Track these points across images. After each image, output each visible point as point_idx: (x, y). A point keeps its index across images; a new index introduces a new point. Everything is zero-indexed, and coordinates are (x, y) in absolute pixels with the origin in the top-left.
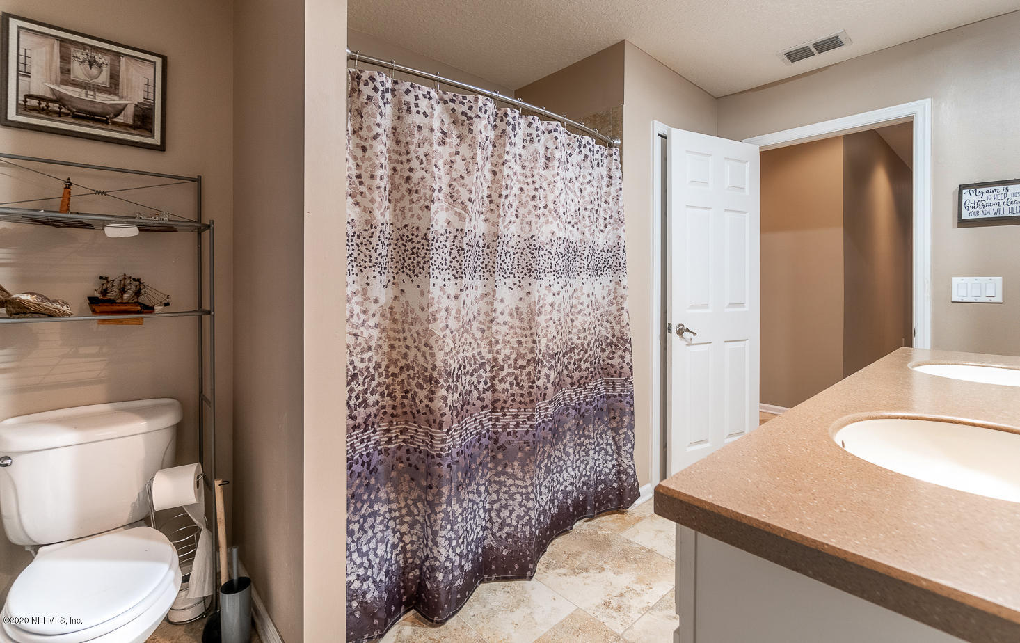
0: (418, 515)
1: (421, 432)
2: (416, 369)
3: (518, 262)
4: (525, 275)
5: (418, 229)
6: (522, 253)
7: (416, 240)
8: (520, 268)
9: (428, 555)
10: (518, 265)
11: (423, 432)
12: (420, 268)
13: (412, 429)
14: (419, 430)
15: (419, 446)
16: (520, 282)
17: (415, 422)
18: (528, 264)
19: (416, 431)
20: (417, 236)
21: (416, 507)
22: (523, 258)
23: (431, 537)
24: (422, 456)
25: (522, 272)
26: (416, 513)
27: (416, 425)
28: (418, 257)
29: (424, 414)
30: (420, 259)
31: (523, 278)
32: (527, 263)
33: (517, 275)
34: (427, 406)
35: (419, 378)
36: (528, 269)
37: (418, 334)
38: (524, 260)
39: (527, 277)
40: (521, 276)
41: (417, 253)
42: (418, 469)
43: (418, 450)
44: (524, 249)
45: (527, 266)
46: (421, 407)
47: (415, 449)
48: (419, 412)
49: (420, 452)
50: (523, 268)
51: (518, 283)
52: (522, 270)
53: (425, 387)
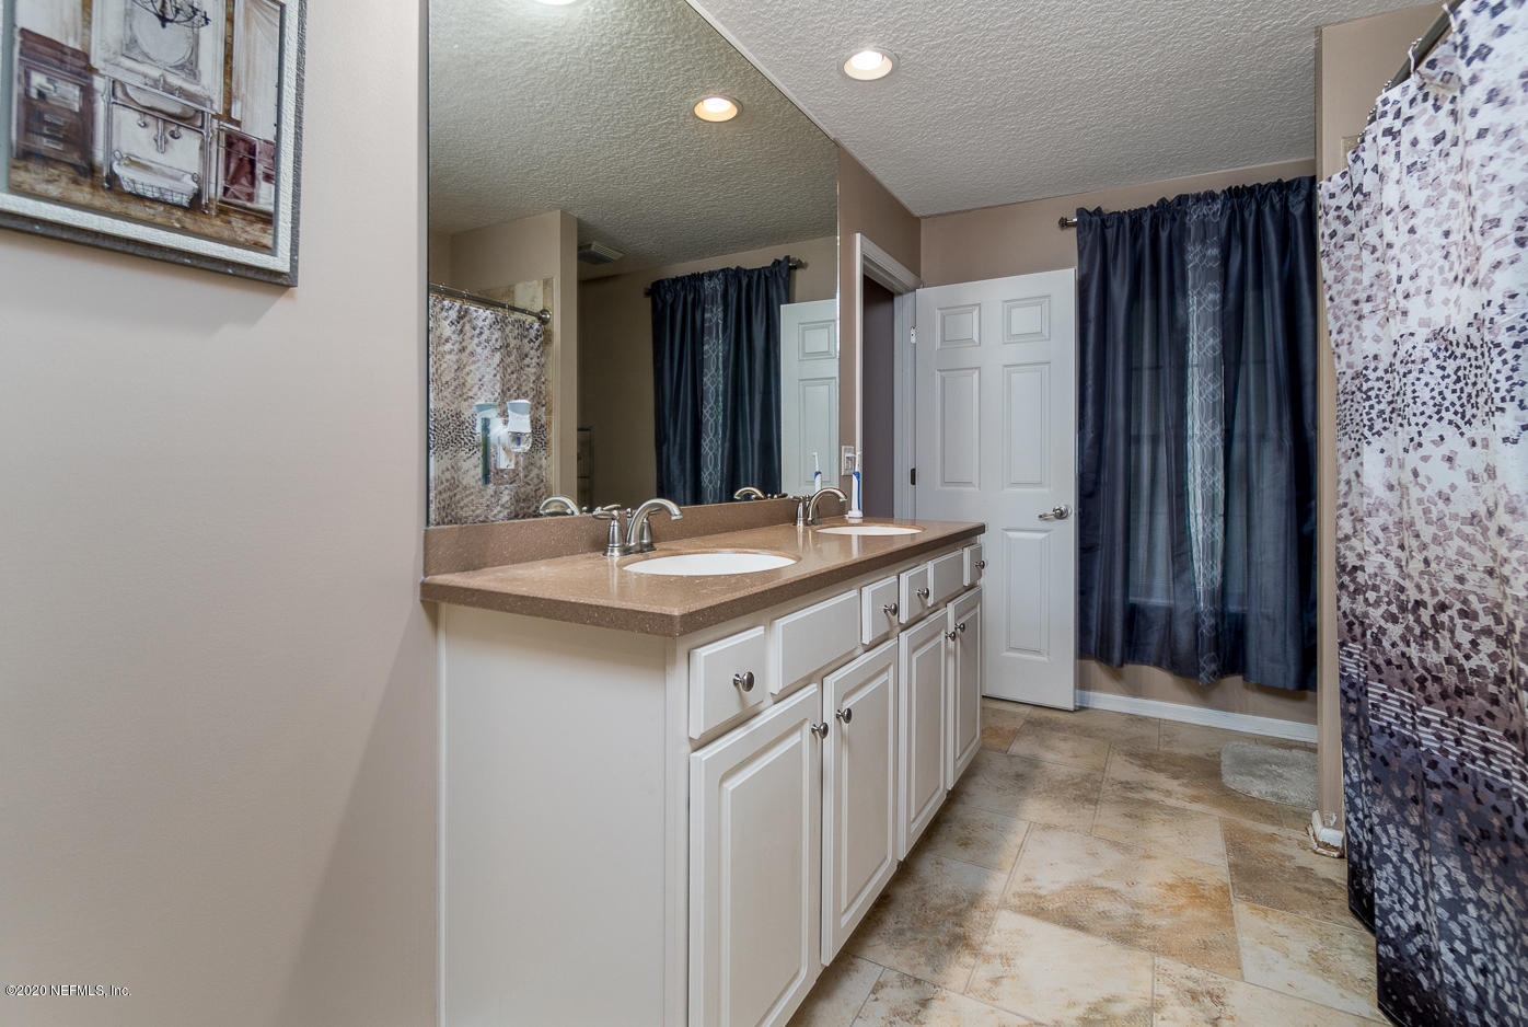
0: (1389, 847)
1: (1393, 699)
2: (1384, 588)
3: (1414, 391)
4: (1430, 417)
5: (1376, 357)
6: (1421, 371)
7: (1372, 376)
8: (1419, 404)
9: (1418, 925)
10: (1414, 398)
11: (1397, 700)
12: (1385, 420)
13: (1374, 693)
14: (1389, 694)
15: (1389, 724)
16: (1420, 433)
17: (1381, 681)
18: (1435, 393)
19: (1384, 696)
20: (1375, 370)
21: (1386, 831)
22: (1423, 382)
23: (1422, 892)
24: (1394, 741)
25: (1422, 413)
26: (1385, 841)
27: (1385, 687)
28: (1379, 402)
29: (1399, 667)
30: (1382, 406)
31: (1425, 425)
32: (1433, 390)
33: (1413, 420)
34: (1403, 654)
35: (1389, 603)
36: (1435, 405)
37: (1385, 529)
38: (1427, 385)
39: (1433, 423)
40: (1422, 420)
41: (1377, 396)
42: (1386, 764)
43: (1388, 731)
44: (1425, 360)
45: (1433, 398)
46: (1393, 654)
47: (1381, 727)
48: (1389, 662)
49: (1392, 735)
50: (1424, 404)
51: (1416, 436)
52: (1422, 409)
53: (1401, 620)
